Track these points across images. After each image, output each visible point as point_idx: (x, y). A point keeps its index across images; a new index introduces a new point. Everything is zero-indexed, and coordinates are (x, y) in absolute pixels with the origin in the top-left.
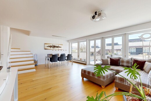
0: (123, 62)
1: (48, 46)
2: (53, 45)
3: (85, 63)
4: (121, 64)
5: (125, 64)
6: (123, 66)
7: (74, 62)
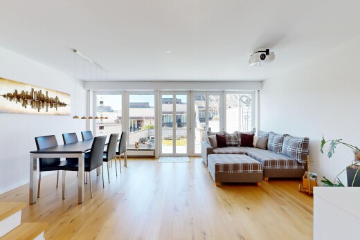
0: (230, 138)
1: (12, 92)
2: (37, 90)
3: (151, 153)
4: (228, 143)
5: (233, 143)
6: (231, 145)
7: (129, 157)
